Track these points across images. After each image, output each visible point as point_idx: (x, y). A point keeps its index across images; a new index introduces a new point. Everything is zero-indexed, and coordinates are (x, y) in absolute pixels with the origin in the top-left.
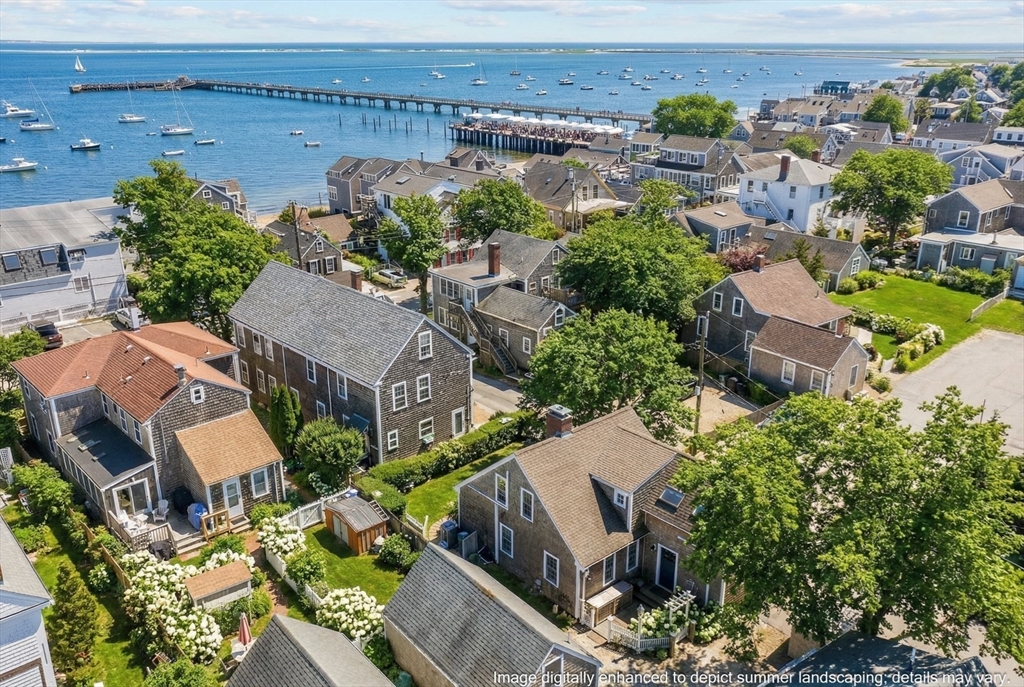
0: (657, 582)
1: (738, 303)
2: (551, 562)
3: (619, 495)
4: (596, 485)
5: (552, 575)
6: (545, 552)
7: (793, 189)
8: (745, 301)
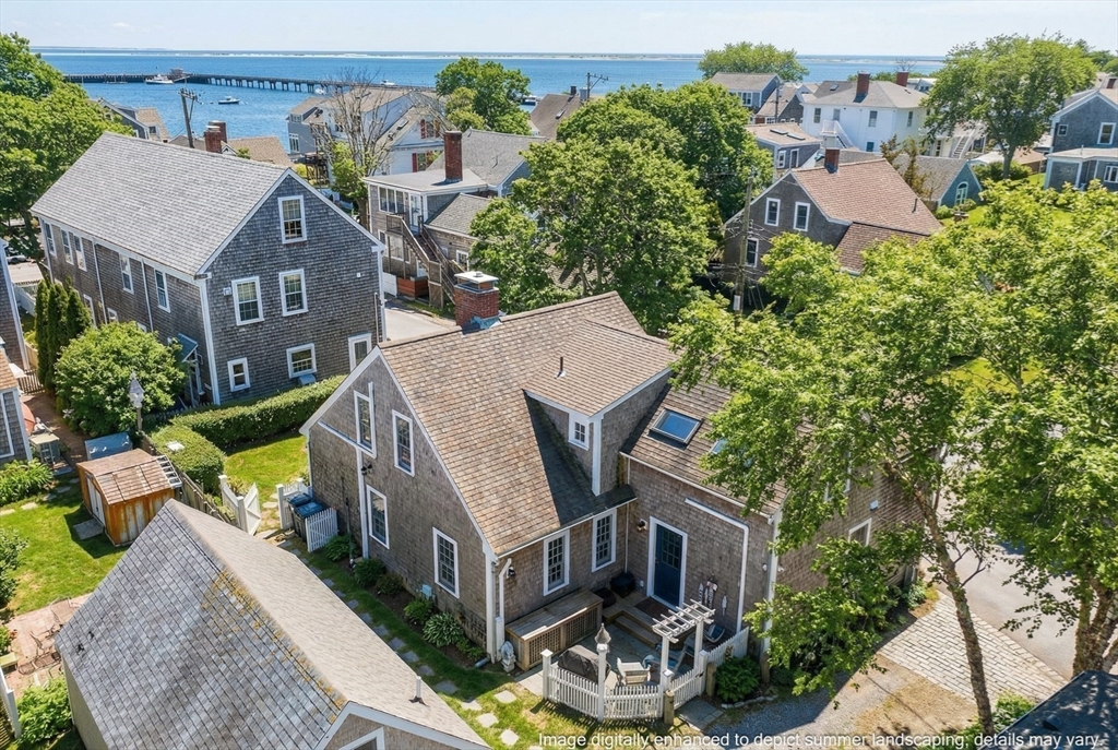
0: (650, 592)
1: (802, 211)
2: (446, 549)
3: (577, 425)
4: (536, 409)
5: (447, 575)
6: (436, 532)
7: (873, 115)
8: (813, 206)
